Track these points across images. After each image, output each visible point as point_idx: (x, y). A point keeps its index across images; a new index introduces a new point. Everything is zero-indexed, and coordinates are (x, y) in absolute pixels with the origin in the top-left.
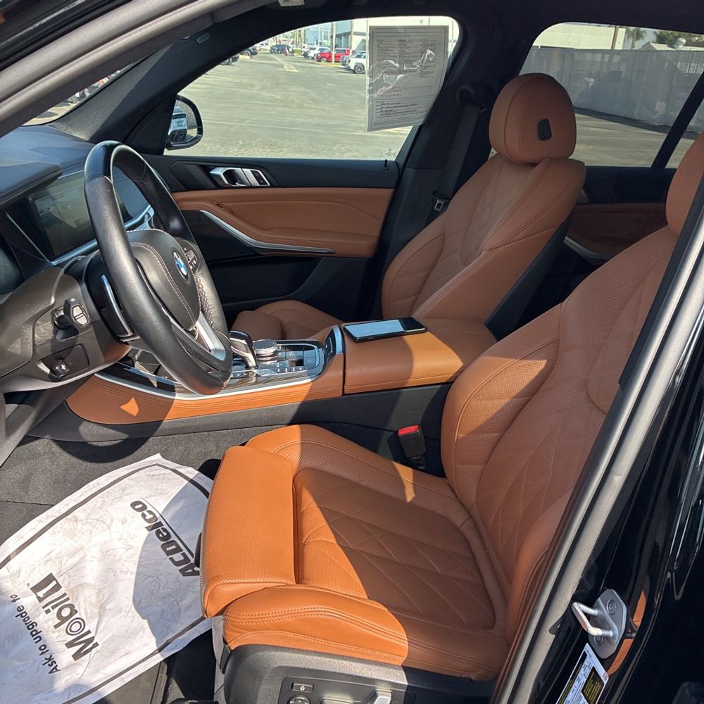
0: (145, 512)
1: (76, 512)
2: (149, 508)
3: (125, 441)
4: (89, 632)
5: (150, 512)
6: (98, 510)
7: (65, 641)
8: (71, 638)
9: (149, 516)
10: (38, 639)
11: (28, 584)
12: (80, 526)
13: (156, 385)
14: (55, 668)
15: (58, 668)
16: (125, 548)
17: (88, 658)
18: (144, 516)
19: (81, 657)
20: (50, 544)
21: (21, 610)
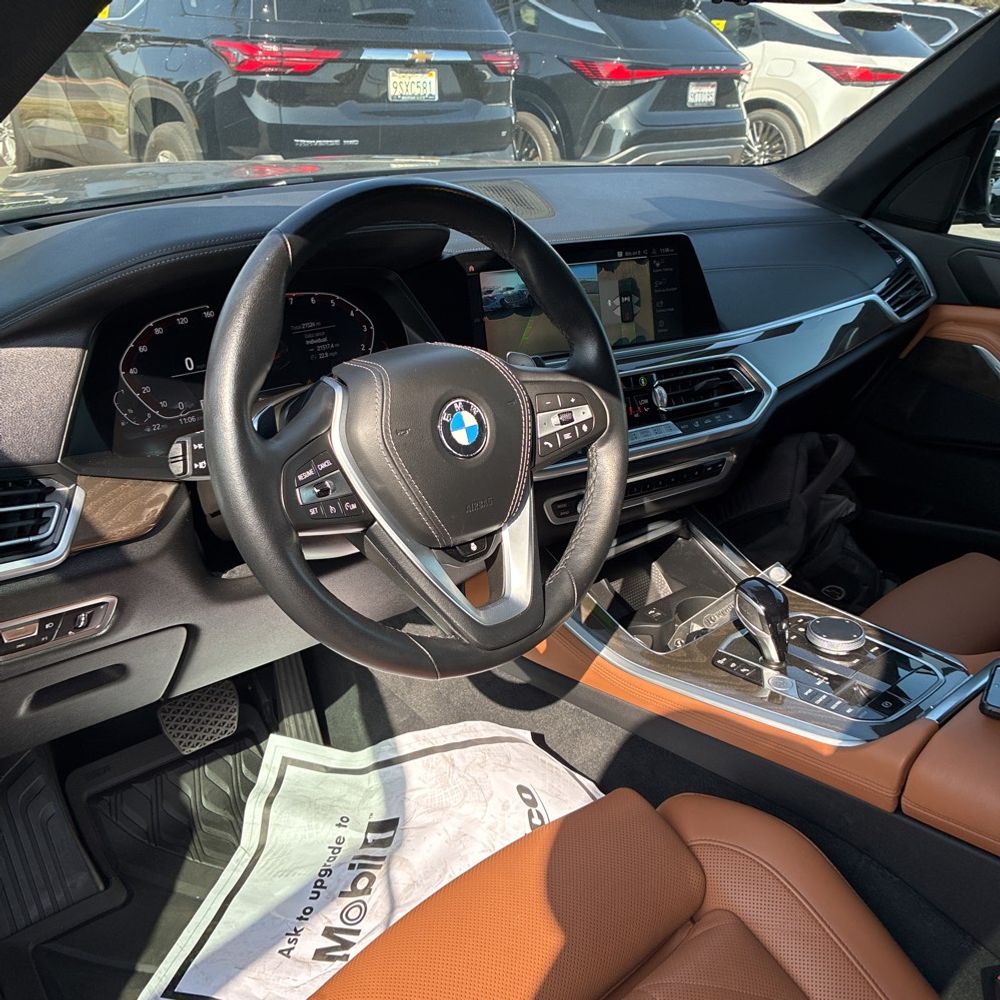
0: (534, 810)
1: (455, 753)
2: (540, 808)
3: (526, 686)
4: (357, 932)
5: (540, 816)
6: (478, 768)
7: (330, 922)
8: (339, 924)
9: (536, 821)
10: (315, 895)
11: (372, 814)
12: (455, 776)
13: (583, 619)
14: (289, 950)
15: (292, 953)
16: (485, 846)
17: (324, 968)
18: (530, 815)
19: (323, 960)
20: (420, 778)
21: (339, 843)
